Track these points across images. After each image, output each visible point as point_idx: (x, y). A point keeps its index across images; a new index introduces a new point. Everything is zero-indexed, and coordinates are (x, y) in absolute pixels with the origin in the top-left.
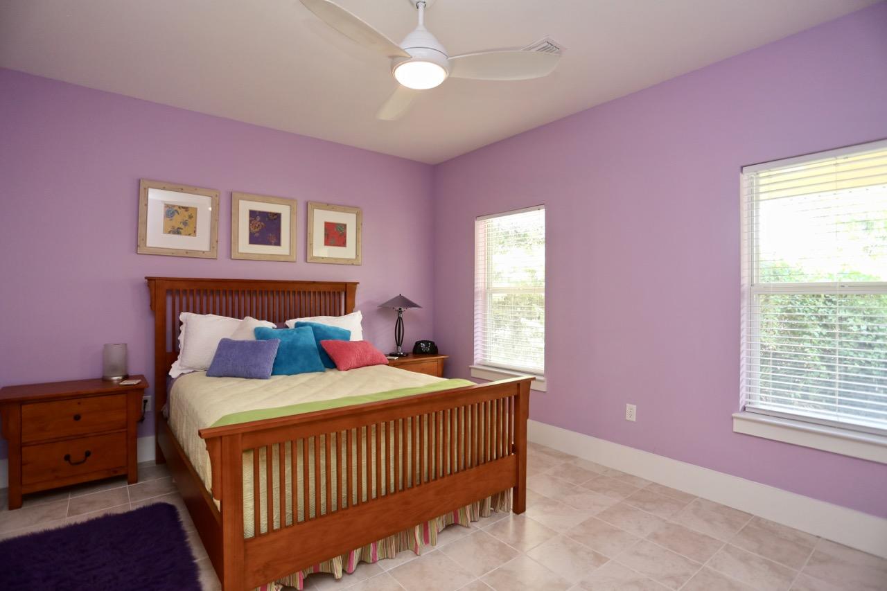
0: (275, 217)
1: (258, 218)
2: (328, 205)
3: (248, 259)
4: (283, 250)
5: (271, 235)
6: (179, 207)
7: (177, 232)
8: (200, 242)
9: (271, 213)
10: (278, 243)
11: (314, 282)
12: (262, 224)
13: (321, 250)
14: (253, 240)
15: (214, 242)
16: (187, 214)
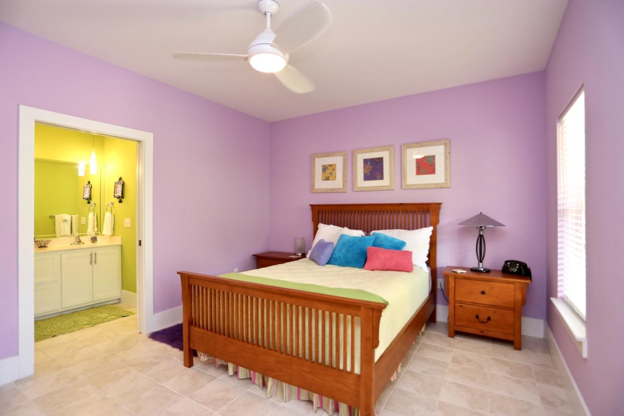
0: (380, 160)
1: (369, 163)
2: (418, 143)
3: (363, 190)
4: (385, 182)
5: (377, 173)
6: (328, 165)
7: (327, 179)
8: (337, 183)
9: (377, 158)
10: (382, 178)
11: (401, 204)
12: (372, 166)
13: (413, 178)
14: (367, 178)
15: (345, 182)
16: (331, 168)
